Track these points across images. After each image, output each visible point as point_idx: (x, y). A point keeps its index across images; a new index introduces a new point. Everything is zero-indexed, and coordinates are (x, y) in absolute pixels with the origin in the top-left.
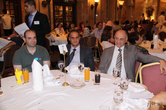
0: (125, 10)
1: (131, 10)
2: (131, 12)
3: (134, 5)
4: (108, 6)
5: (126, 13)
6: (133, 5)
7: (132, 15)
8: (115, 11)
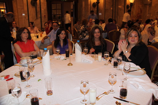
0: (141, 9)
1: (148, 9)
2: (147, 11)
3: (151, 3)
4: (114, 4)
5: (141, 11)
6: (149, 3)
7: (148, 14)
8: (124, 9)
